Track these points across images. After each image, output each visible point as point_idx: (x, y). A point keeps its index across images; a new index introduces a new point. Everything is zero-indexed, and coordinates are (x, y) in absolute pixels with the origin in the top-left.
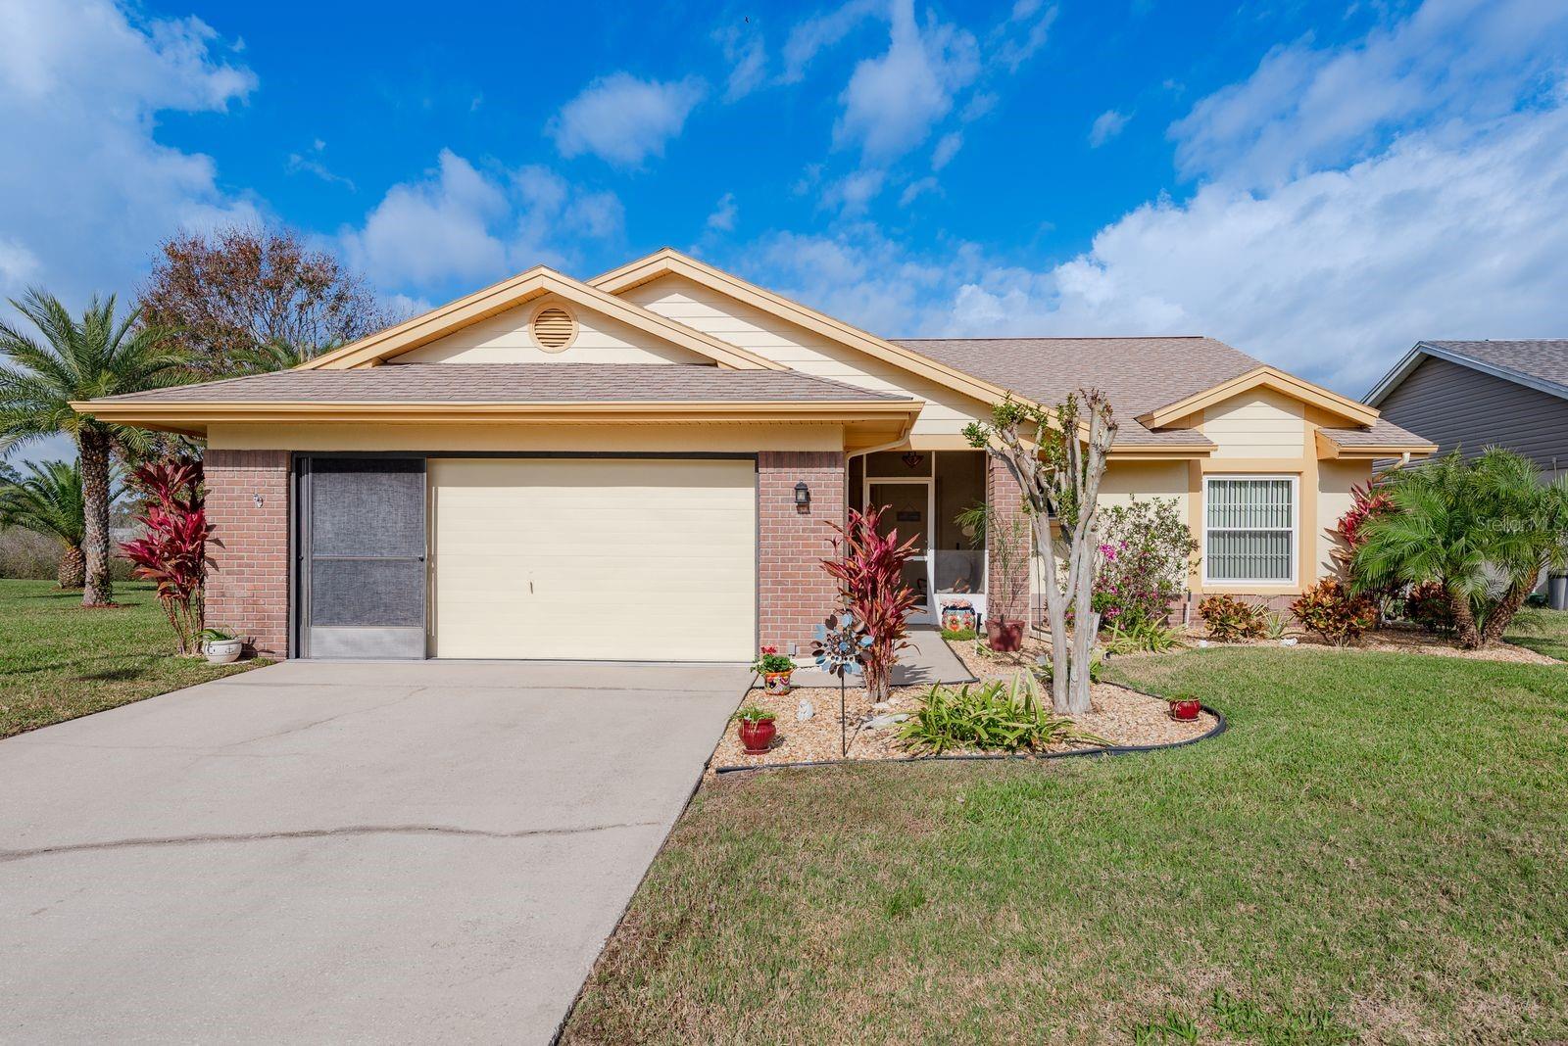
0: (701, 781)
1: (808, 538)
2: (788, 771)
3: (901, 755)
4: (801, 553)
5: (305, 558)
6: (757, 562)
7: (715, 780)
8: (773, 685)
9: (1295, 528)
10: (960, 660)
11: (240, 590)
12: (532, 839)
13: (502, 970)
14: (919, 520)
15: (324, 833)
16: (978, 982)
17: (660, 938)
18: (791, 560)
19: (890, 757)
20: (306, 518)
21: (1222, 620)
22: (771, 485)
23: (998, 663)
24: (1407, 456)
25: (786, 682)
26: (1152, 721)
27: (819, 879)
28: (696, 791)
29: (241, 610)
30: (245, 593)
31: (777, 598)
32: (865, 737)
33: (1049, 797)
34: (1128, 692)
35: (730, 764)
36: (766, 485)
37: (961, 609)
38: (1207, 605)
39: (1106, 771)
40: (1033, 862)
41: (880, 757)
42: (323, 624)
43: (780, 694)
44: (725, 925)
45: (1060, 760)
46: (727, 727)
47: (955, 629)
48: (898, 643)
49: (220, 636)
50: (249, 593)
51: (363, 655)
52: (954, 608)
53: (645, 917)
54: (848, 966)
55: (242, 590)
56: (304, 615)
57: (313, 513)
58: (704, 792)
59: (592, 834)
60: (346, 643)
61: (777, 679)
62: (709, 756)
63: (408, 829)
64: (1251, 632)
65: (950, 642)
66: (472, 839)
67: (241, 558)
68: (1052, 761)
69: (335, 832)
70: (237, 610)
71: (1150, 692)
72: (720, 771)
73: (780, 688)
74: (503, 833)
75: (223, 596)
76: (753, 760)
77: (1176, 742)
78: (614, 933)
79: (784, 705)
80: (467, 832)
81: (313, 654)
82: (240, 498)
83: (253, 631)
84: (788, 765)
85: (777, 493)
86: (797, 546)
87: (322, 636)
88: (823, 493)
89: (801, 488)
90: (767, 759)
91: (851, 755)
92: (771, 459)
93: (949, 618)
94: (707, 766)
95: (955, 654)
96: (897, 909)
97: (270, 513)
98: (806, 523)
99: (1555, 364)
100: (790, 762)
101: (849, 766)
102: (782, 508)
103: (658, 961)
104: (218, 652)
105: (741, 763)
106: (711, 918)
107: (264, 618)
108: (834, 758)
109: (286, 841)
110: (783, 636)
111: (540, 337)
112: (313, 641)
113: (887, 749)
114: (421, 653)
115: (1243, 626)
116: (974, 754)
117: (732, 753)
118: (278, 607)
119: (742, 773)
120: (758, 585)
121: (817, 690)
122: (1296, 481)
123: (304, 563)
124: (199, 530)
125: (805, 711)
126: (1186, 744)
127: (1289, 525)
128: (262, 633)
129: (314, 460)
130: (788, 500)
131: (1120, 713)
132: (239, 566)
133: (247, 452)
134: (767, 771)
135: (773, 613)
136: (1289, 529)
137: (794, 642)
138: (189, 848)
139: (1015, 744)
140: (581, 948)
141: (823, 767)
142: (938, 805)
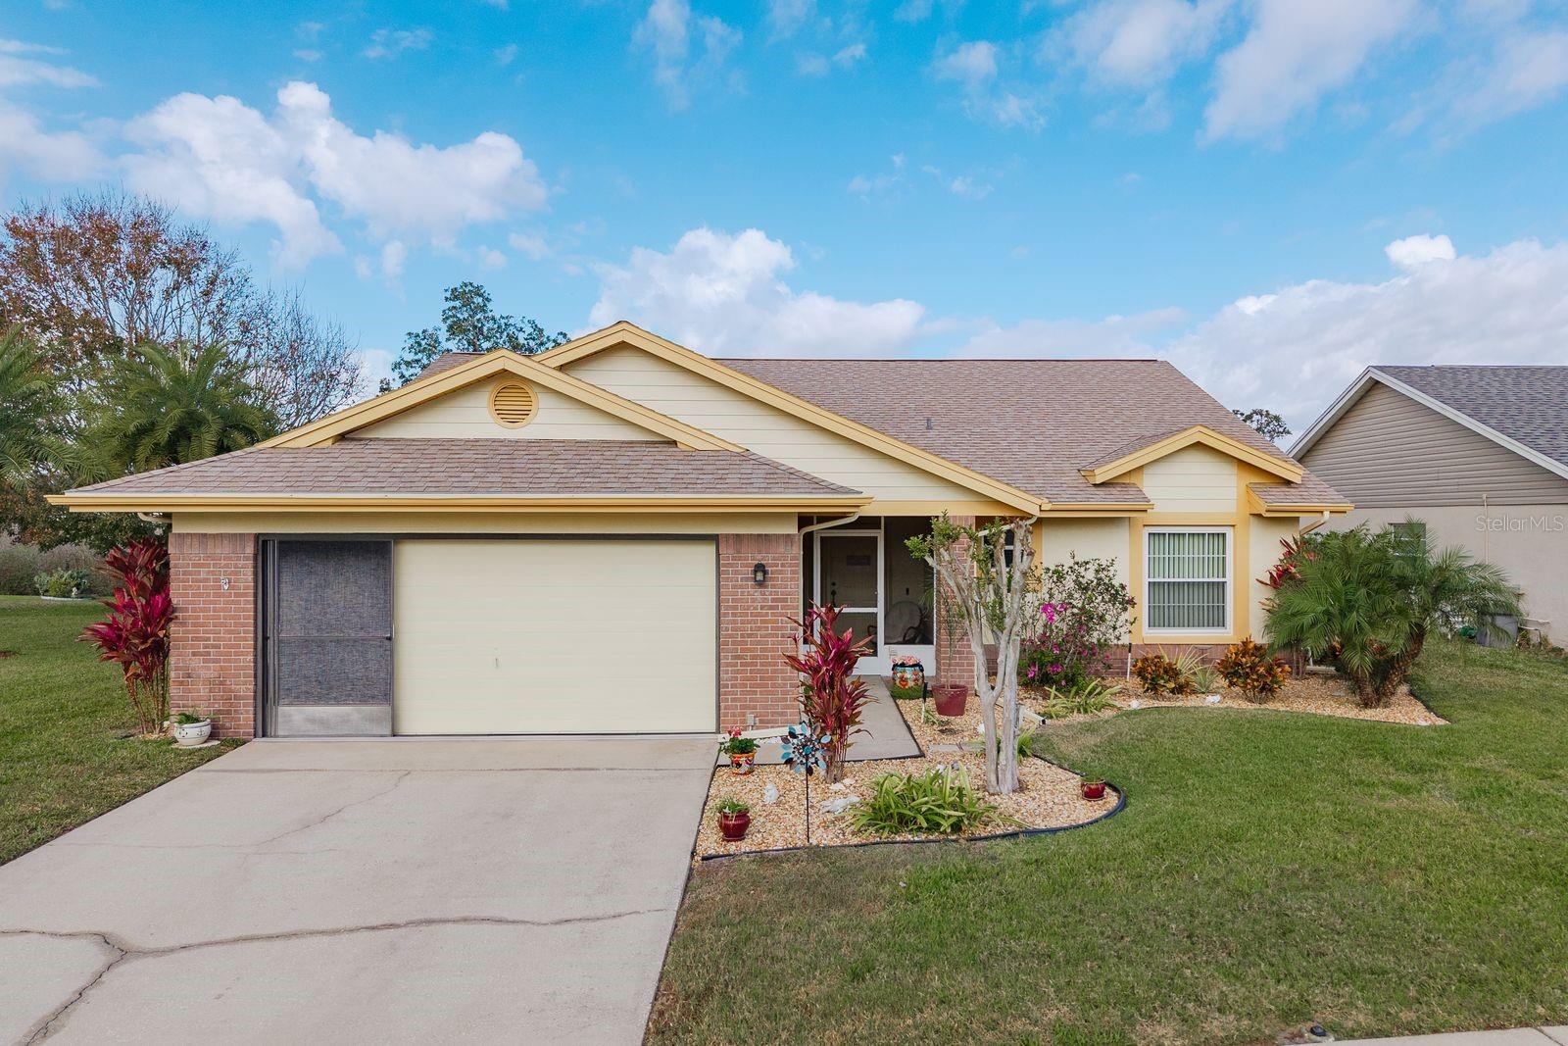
0: (691, 869)
1: (767, 614)
2: (762, 857)
3: (855, 841)
4: (760, 628)
5: (272, 639)
6: (718, 637)
7: (702, 869)
8: (739, 765)
9: (1229, 579)
10: (909, 727)
11: (206, 670)
12: (567, 927)
13: (584, 1027)
14: (869, 564)
15: (398, 926)
16: (909, 1022)
17: (692, 1001)
18: (750, 636)
19: (847, 842)
20: (272, 598)
21: (1153, 679)
22: (731, 565)
23: (942, 731)
24: (1327, 514)
25: (750, 763)
26: (1066, 801)
27: (799, 955)
28: (689, 879)
29: (207, 690)
30: (211, 674)
31: (737, 672)
32: (825, 822)
33: (972, 880)
34: (1053, 768)
35: (712, 852)
36: (725, 565)
37: (910, 666)
38: (1139, 664)
39: (1020, 852)
40: (952, 937)
41: (838, 843)
42: (291, 704)
43: (745, 774)
44: (737, 990)
45: (985, 843)
46: (703, 812)
47: (904, 686)
48: (851, 729)
49: (190, 719)
50: (216, 674)
51: (330, 732)
52: (903, 665)
53: (677, 987)
54: (825, 1016)
55: (210, 671)
56: (271, 694)
57: (279, 594)
58: (696, 881)
59: (615, 921)
60: (313, 721)
61: (743, 760)
62: (692, 842)
63: (465, 920)
64: (1180, 689)
65: (899, 702)
66: (521, 927)
67: (208, 639)
68: (980, 844)
69: (406, 925)
70: (203, 691)
71: (1072, 769)
72: (704, 859)
73: (745, 768)
74: (544, 922)
75: (190, 677)
76: (732, 847)
77: (1081, 822)
78: (656, 999)
79: (750, 786)
80: (513, 922)
81: (280, 733)
82: (206, 580)
83: (219, 712)
84: (761, 852)
85: (736, 572)
86: (755, 622)
87: (291, 715)
88: (781, 573)
89: (760, 568)
90: (745, 846)
91: (813, 841)
92: (731, 541)
93: (899, 675)
94: (693, 854)
95: (903, 718)
96: (856, 976)
97: (236, 595)
98: (765, 600)
99: (1489, 398)
100: (763, 848)
101: (816, 853)
102: (741, 587)
103: (697, 1017)
104: (190, 736)
105: (721, 851)
106: (727, 986)
107: (231, 698)
108: (799, 844)
109: (372, 933)
110: (743, 707)
111: (499, 412)
112: (280, 719)
113: (844, 834)
114: (388, 731)
115: (1172, 685)
116: (916, 839)
117: (712, 842)
118: (246, 687)
119: (723, 860)
120: (718, 659)
121: (778, 767)
122: (1229, 533)
123: (270, 643)
124: (164, 613)
125: (771, 794)
126: (1087, 824)
127: (1224, 576)
128: (229, 712)
129: (280, 543)
130: (747, 579)
131: (1041, 792)
132: (206, 647)
133: (213, 535)
134: (744, 858)
135: (733, 686)
136: (1223, 580)
137: (753, 713)
138: (294, 941)
139: (949, 830)
140: (636, 1009)
141: (791, 852)
142: (885, 890)
